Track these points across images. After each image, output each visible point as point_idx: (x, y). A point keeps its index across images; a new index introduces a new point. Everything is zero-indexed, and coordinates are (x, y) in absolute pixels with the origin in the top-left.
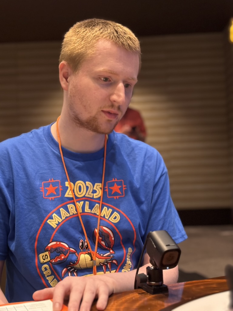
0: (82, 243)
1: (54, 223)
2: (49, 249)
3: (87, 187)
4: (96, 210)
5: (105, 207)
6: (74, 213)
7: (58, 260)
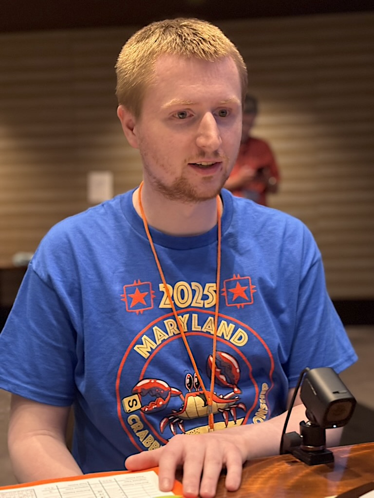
0: (190, 379)
1: (145, 350)
2: (139, 391)
3: (194, 292)
4: (209, 327)
5: (223, 322)
6: (176, 333)
7: (154, 407)
